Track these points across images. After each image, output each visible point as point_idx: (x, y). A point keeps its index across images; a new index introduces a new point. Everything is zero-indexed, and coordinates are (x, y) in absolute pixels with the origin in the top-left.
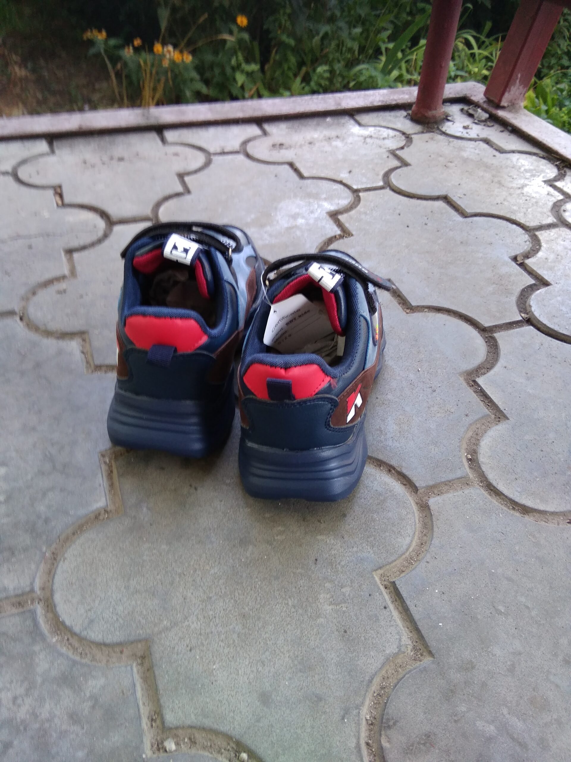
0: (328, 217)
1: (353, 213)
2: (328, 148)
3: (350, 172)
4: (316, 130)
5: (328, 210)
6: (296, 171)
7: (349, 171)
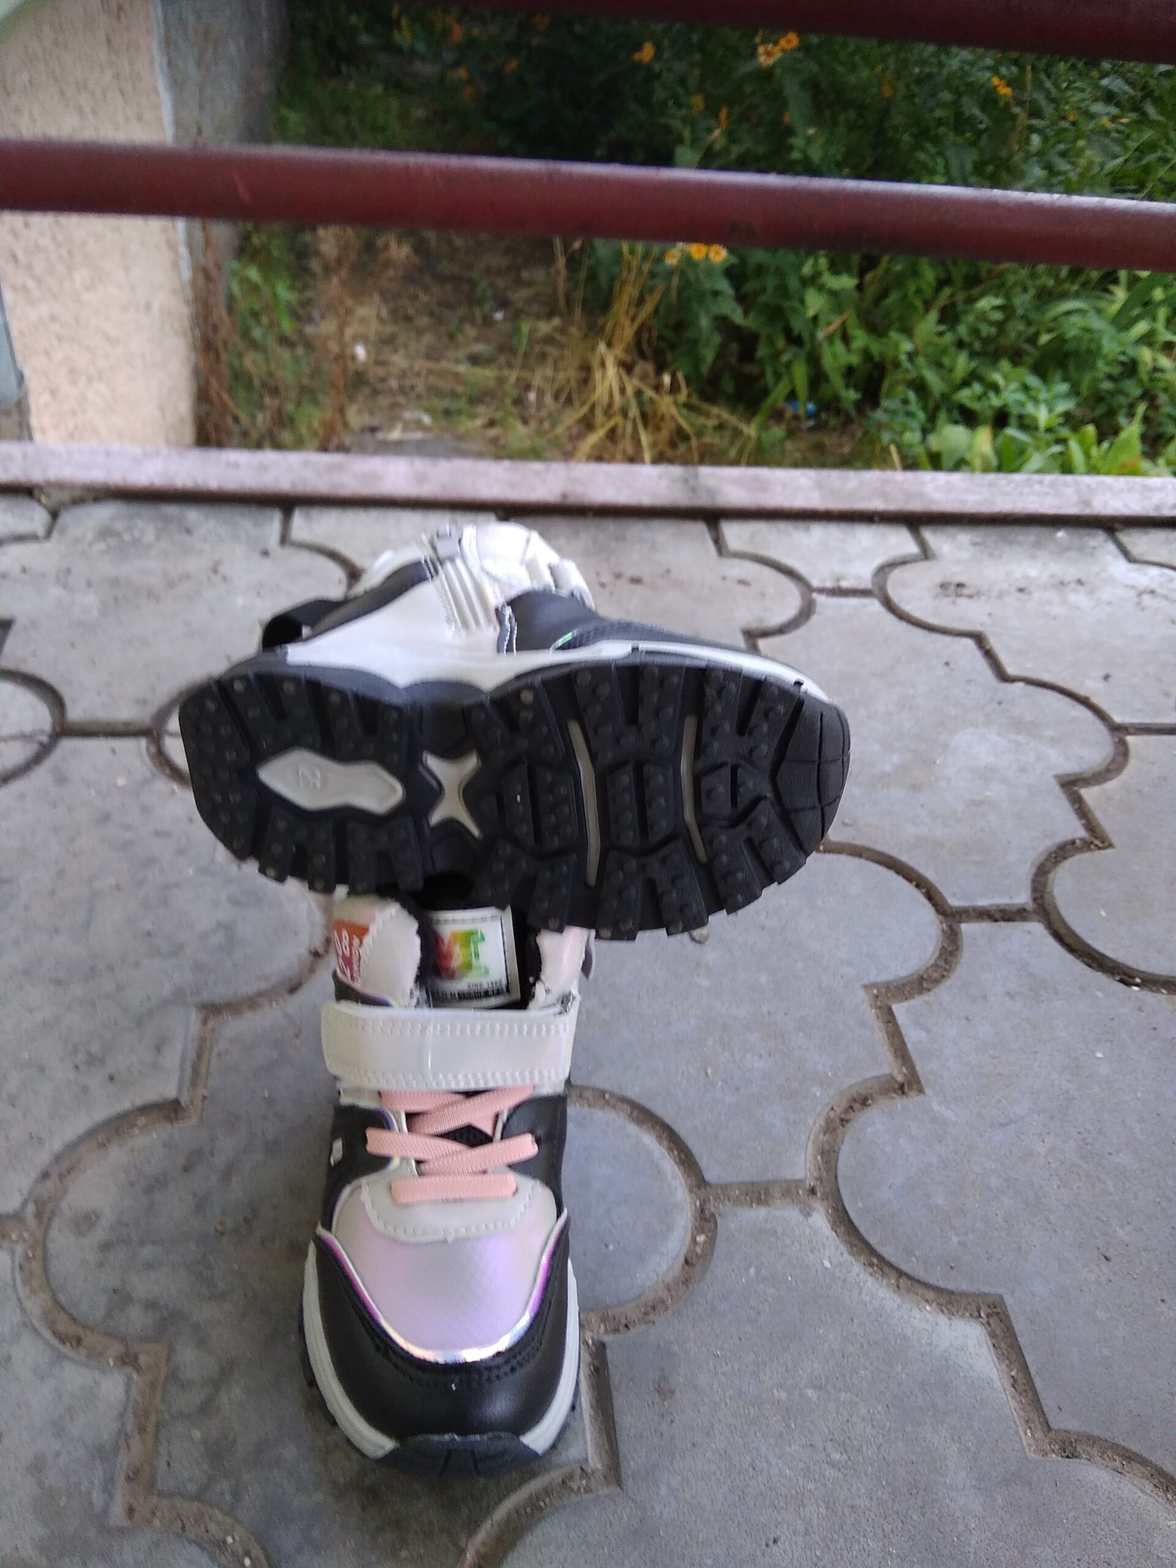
0: (1057, 790)
1: (1111, 785)
2: (1057, 610)
3: (1106, 677)
4: (1033, 557)
5: (1059, 772)
6: (989, 655)
7: (1104, 674)
